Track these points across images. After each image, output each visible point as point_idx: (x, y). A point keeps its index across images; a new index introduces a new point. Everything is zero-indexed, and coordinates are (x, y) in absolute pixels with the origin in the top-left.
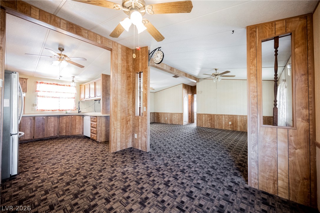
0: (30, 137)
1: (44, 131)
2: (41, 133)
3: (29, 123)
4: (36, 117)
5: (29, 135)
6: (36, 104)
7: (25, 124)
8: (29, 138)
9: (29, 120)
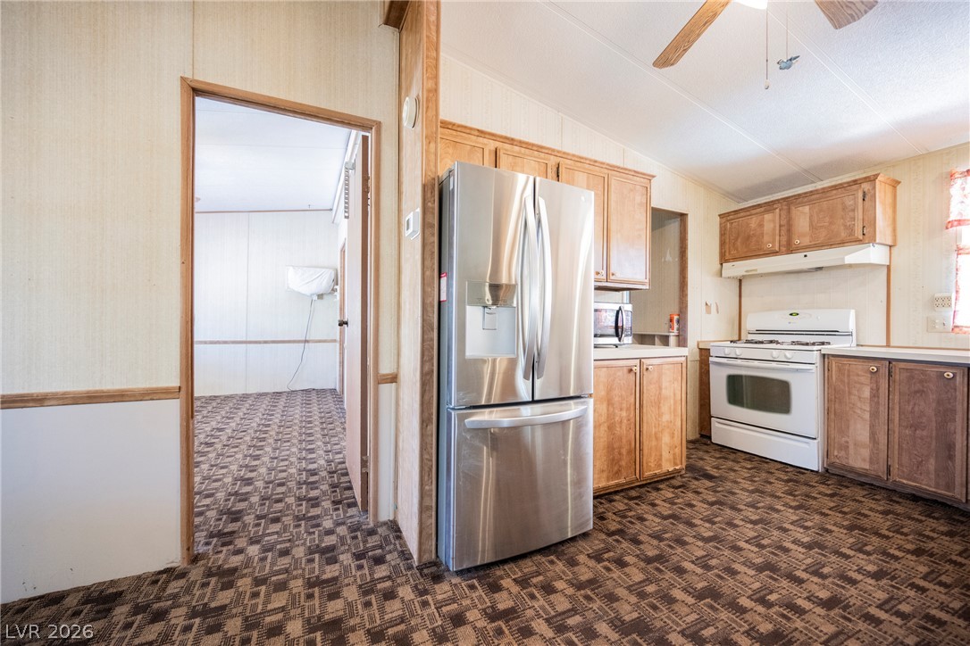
0: (871, 462)
1: (951, 457)
2: (932, 461)
3: (867, 393)
4: (902, 365)
5: (866, 453)
6: (949, 299)
7: (850, 393)
8: (867, 466)
9: (865, 379)
